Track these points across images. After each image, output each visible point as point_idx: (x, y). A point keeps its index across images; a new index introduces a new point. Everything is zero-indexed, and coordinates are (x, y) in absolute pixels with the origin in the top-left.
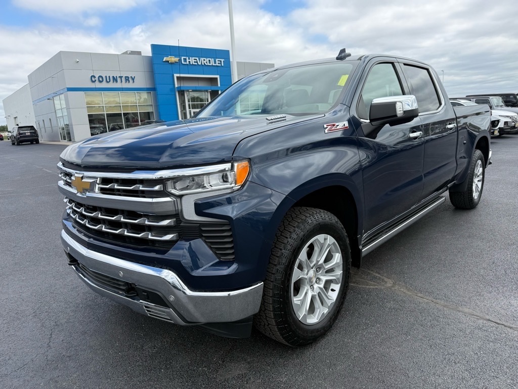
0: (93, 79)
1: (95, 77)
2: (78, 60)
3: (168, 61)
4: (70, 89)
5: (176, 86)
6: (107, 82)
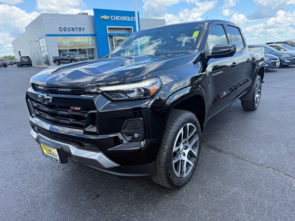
1: (62, 28)
2: (52, 18)
3: (103, 19)
4: (48, 35)
5: (108, 33)
6: (69, 31)
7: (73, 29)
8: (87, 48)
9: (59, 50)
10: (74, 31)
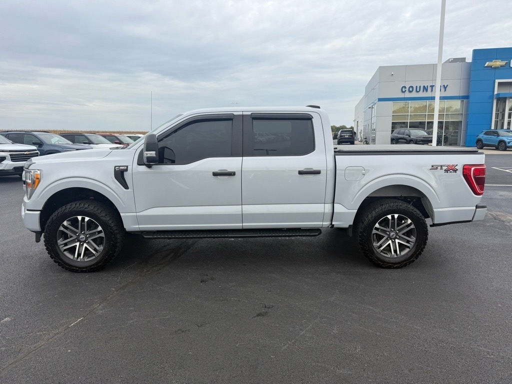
0: (404, 90)
1: (405, 87)
2: (393, 73)
3: (491, 66)
4: (380, 100)
5: (496, 93)
6: (417, 91)
7: (425, 89)
8: (444, 121)
9: (392, 123)
10: (427, 91)
